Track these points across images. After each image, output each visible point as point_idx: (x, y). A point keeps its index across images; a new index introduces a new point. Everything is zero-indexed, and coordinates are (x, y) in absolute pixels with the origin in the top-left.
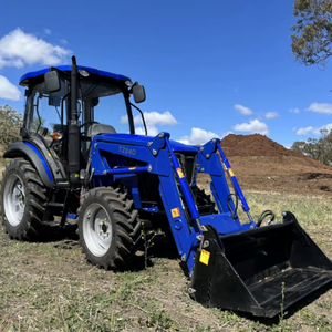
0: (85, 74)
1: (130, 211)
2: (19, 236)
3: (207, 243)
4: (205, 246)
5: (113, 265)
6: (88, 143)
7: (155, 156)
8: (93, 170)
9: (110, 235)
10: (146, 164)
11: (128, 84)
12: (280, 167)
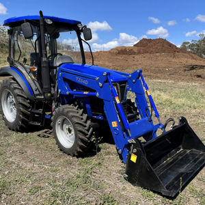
0: (49, 22)
1: (86, 122)
2: (15, 129)
3: (135, 150)
4: (134, 151)
5: (76, 154)
6: (55, 70)
7: (101, 87)
8: (59, 90)
9: (74, 135)
10: (95, 91)
11: (80, 26)
12: (174, 60)
